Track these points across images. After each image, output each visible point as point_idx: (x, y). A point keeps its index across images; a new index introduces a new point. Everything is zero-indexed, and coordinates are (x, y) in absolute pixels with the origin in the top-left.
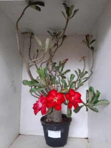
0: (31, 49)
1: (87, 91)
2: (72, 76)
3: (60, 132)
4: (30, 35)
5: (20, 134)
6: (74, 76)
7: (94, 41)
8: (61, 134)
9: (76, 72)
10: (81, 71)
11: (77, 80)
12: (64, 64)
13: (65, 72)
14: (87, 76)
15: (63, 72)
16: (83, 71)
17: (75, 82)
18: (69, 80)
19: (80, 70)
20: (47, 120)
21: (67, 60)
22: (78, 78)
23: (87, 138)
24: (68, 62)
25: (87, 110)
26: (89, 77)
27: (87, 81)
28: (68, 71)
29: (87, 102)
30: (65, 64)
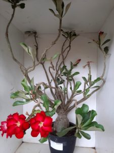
3: (62, 144)
4: (34, 35)
5: (23, 142)
7: (108, 40)
8: (63, 147)
13: (74, 75)
21: (80, 60)
23: (94, 148)
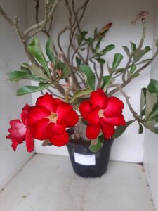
0: (39, 8)
1: (144, 90)
2: (118, 58)
3: (94, 156)
6: (122, 57)
8: (96, 159)
9: (126, 48)
10: (137, 47)
11: (127, 67)
12: (103, 34)
13: (104, 51)
14: (149, 55)
15: (99, 51)
16: (141, 46)
17: (122, 71)
18: (111, 66)
19: (134, 45)
20: (73, 137)
21: (110, 25)
22: (130, 61)
24: (111, 30)
25: (141, 131)
26: (152, 60)
27: (149, 68)
28: (111, 47)
29: (143, 113)
30: (107, 34)
